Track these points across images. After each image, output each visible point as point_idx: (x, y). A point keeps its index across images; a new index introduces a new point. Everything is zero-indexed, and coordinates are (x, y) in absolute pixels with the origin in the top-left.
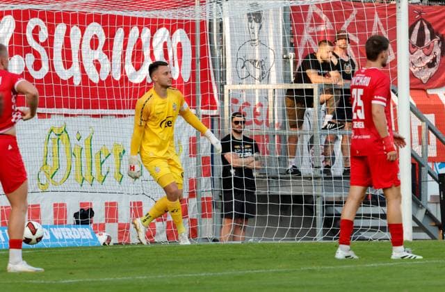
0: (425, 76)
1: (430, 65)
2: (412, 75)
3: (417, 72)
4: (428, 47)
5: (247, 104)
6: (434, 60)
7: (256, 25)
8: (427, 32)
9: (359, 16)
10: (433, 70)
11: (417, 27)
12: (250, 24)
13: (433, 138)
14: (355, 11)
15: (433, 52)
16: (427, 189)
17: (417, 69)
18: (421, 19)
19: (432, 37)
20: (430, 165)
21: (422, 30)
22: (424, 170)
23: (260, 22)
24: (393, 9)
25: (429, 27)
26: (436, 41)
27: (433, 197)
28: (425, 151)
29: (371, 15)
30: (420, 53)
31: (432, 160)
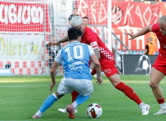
0: (117, 23)
1: (118, 20)
2: (112, 23)
5: (60, 31)
8: (118, 9)
9: (96, 4)
11: (115, 7)
13: (119, 43)
14: (95, 2)
15: (119, 15)
16: (116, 59)
17: (114, 21)
18: (116, 5)
19: (120, 10)
20: (118, 51)
22: (116, 53)
24: (106, 2)
25: (119, 7)
26: (121, 11)
27: (119, 62)
28: (116, 47)
29: (100, 3)
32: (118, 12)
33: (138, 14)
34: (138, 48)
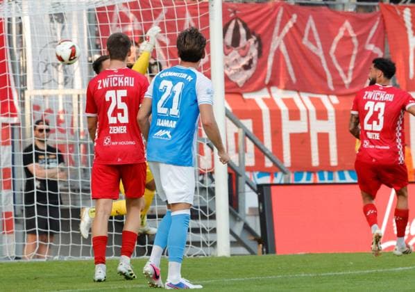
0: (241, 79)
1: (246, 67)
2: (227, 79)
3: (232, 75)
4: (244, 48)
5: (50, 111)
6: (251, 61)
7: (58, 26)
8: (243, 31)
9: (170, 15)
10: (249, 73)
11: (232, 27)
12: (52, 24)
13: (250, 145)
14: (164, 9)
15: (249, 53)
16: (244, 201)
17: (232, 72)
18: (236, 18)
19: (248, 37)
20: (248, 174)
21: (236, 29)
22: (241, 180)
23: (62, 22)
24: (205, 7)
25: (245, 26)
26: (252, 41)
27: (251, 209)
28: (242, 160)
29: (182, 13)
30: (235, 54)
31: (250, 169)
32: (243, 42)
33: (312, 47)
34: (315, 162)
